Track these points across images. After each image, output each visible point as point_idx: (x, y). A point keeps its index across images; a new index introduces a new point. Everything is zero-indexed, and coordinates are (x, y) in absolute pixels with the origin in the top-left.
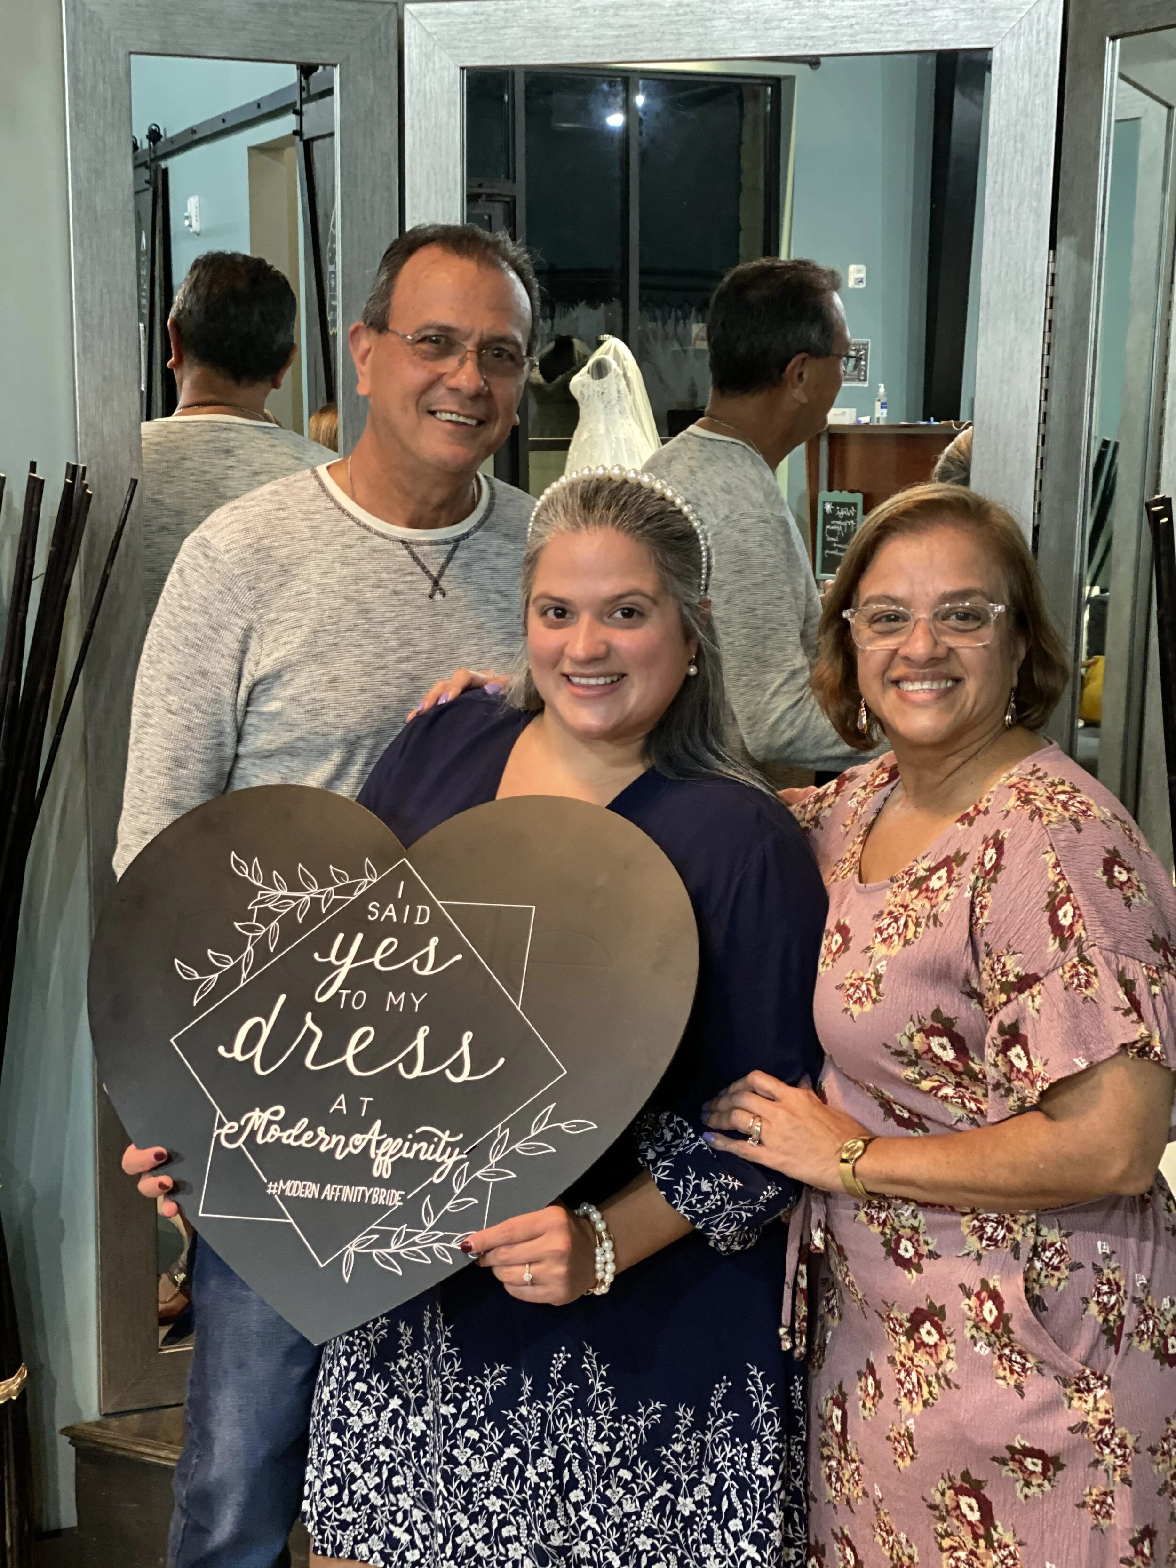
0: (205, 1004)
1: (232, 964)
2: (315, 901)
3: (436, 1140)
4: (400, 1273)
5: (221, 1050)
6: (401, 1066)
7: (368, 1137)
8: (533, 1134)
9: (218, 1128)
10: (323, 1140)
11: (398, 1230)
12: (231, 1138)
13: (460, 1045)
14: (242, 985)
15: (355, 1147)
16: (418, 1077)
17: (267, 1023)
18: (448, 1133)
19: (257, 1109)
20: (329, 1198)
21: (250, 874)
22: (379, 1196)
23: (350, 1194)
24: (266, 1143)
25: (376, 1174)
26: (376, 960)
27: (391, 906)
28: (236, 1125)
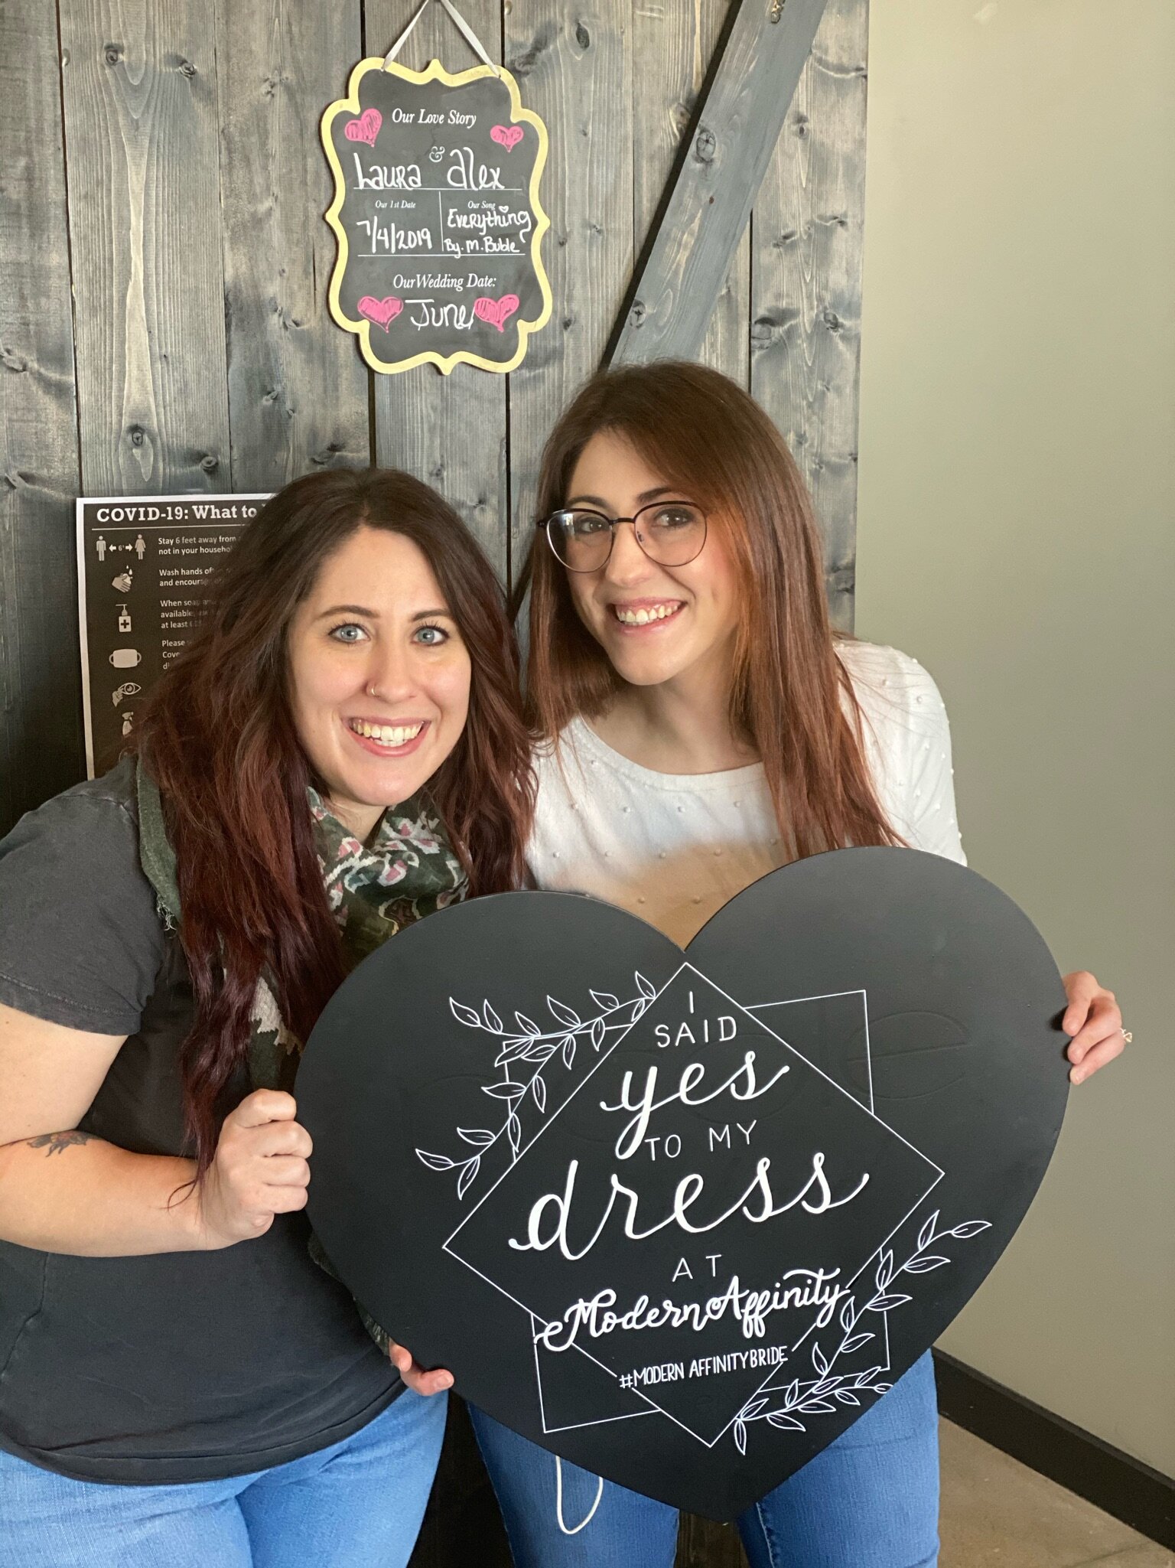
0: (472, 1196)
1: (495, 1139)
2: (583, 1040)
3: (809, 1282)
4: (804, 1430)
5: (513, 1243)
6: (745, 1210)
7: (726, 1298)
8: (921, 1249)
9: (536, 1334)
10: (673, 1314)
11: (790, 1387)
12: (555, 1340)
13: (811, 1170)
14: (515, 1161)
15: (715, 1312)
16: (770, 1218)
17: (563, 1199)
18: (821, 1271)
19: (581, 1301)
20: (699, 1374)
21: (483, 1022)
22: (757, 1358)
23: (721, 1364)
24: (604, 1333)
25: (748, 1335)
26: (682, 1093)
27: (684, 1025)
28: (560, 1325)
